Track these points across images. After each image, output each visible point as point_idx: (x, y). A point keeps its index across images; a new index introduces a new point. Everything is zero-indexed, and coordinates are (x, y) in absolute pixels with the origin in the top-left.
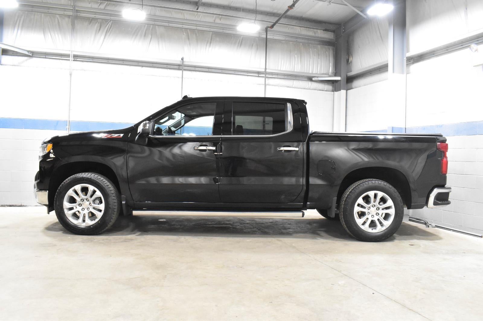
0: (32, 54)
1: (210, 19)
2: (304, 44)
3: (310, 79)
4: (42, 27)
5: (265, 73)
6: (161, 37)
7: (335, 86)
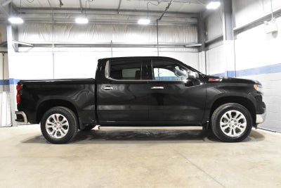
0: (34, 45)
1: (125, 18)
2: (180, 27)
3: (184, 46)
4: (37, 31)
5: (158, 45)
6: (100, 31)
7: (199, 49)
